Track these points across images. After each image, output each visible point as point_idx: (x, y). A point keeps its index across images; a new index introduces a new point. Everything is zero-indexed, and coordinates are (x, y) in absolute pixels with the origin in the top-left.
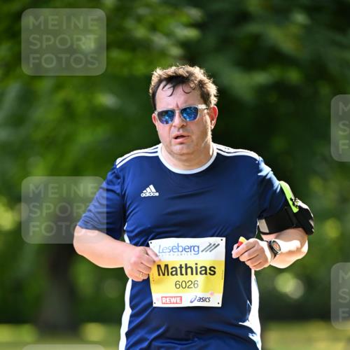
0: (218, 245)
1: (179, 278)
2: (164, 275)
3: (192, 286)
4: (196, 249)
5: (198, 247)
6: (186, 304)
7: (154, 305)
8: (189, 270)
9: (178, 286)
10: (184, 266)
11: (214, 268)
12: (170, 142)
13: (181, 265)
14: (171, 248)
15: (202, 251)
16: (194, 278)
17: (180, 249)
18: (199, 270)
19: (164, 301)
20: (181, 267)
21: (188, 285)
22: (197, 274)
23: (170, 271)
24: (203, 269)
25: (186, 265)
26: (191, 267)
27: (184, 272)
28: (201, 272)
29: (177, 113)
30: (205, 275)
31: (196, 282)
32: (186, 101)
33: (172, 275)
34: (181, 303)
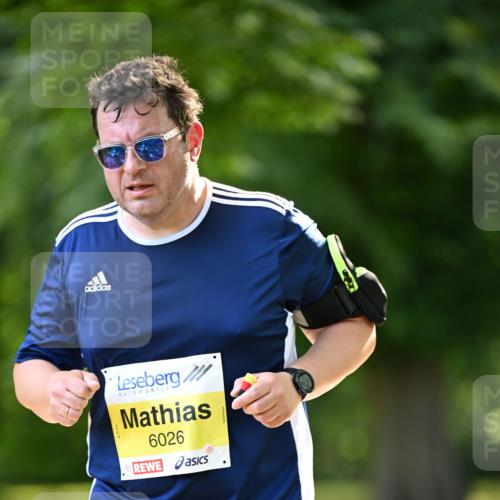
0: (210, 366)
1: (154, 429)
2: (132, 426)
3: (175, 440)
4: (175, 377)
5: (178, 374)
6: (169, 471)
7: (123, 478)
8: (167, 415)
9: (154, 443)
10: (158, 408)
11: (208, 406)
12: (123, 195)
13: (153, 408)
14: (135, 381)
15: (184, 381)
16: (175, 427)
17: (150, 381)
18: (182, 413)
19: (137, 470)
20: (154, 411)
21: (168, 439)
22: (179, 420)
23: (139, 419)
24: (189, 410)
25: (161, 407)
26: (169, 410)
27: (159, 419)
28: (185, 416)
29: (130, 151)
30: (192, 421)
31: (180, 434)
32: (143, 129)
33: (143, 425)
34: (162, 471)
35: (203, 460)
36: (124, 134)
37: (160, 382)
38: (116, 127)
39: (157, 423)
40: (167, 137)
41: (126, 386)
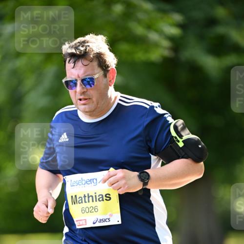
1: (84, 205)
2: (75, 203)
3: (93, 210)
4: (95, 181)
5: (96, 179)
6: (90, 225)
8: (91, 198)
9: (83, 211)
10: (86, 195)
11: (109, 195)
13: (85, 195)
14: (77, 182)
15: (99, 183)
16: (94, 204)
17: (84, 182)
18: (98, 198)
20: (85, 196)
21: (90, 210)
22: (96, 201)
23: (78, 200)
24: (101, 196)
25: (88, 194)
26: (92, 196)
27: (87, 200)
28: (99, 199)
29: (79, 82)
30: (102, 201)
31: (96, 207)
32: (85, 72)
33: (80, 203)
34: (86, 225)
35: (107, 220)
36: (77, 74)
37: (88, 183)
38: (73, 71)
39: (85, 202)
40: (96, 77)
41: (74, 185)
